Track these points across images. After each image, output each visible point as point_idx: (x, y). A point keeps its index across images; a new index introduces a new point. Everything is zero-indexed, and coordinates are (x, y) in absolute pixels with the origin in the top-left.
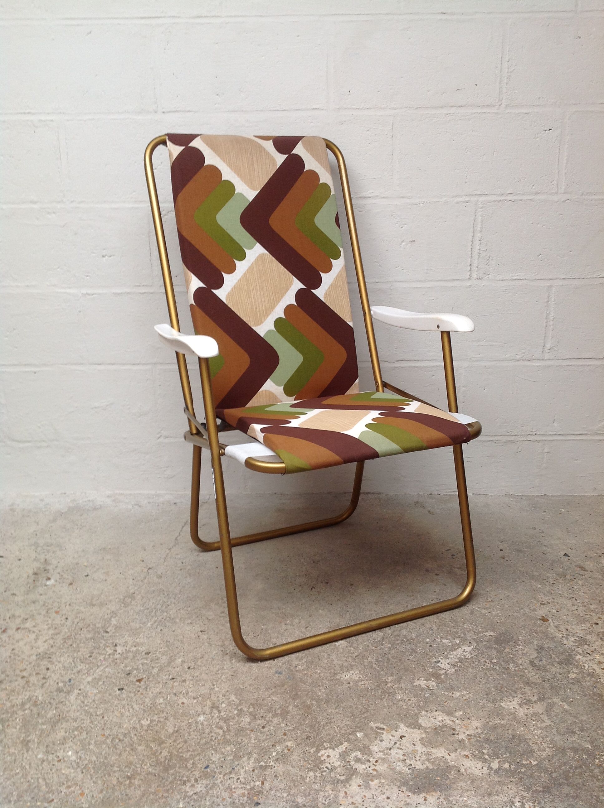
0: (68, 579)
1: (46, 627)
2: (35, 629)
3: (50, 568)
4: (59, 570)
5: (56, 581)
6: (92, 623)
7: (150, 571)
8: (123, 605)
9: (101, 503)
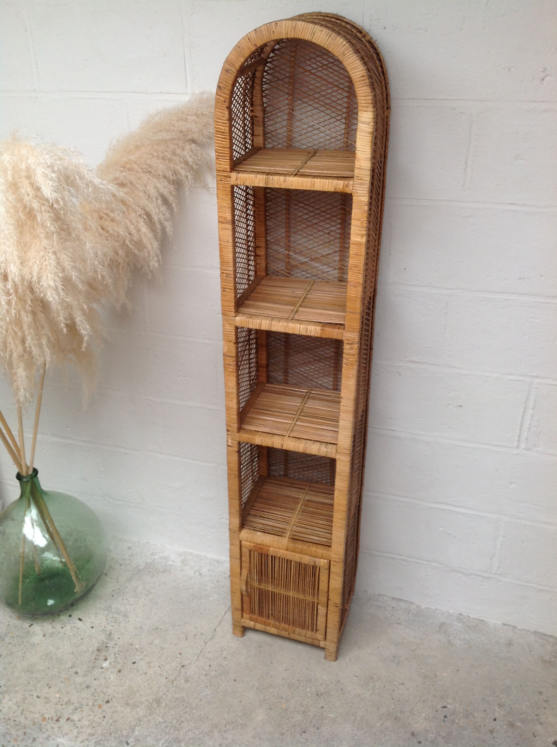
0: (119, 663)
1: (87, 723)
2: (79, 724)
3: (111, 644)
4: (116, 650)
5: (110, 664)
6: (120, 727)
7: (183, 670)
8: (149, 711)
9: (172, 563)
